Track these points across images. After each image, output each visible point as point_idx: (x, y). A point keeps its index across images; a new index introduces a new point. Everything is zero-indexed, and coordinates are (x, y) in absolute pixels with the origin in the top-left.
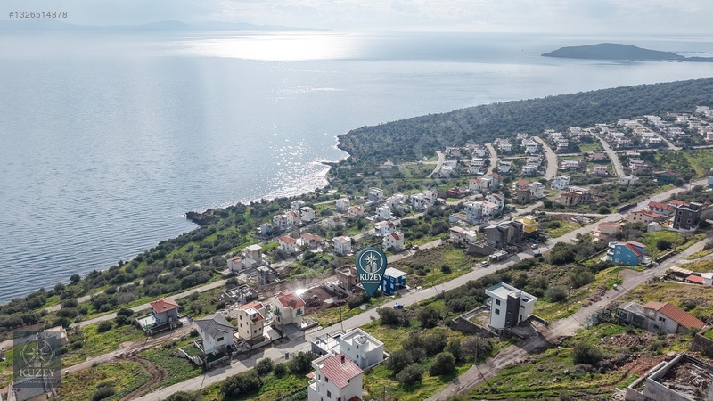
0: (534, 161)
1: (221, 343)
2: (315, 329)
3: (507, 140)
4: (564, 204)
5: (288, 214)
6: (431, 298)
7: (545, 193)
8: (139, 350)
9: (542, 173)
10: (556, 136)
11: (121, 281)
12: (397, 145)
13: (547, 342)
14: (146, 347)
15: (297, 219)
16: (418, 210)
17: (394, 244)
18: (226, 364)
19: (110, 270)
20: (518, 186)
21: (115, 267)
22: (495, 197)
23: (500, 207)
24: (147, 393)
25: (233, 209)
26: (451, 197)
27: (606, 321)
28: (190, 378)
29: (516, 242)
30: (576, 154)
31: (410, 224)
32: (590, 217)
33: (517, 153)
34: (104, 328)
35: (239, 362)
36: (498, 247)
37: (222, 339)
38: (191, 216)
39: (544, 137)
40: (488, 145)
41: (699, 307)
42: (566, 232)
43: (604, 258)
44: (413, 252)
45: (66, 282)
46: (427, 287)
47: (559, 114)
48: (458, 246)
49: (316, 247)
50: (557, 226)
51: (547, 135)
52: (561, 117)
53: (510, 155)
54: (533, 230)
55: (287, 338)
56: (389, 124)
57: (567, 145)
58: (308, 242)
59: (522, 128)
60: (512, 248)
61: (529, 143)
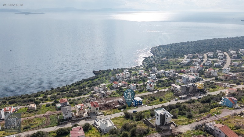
0: (221, 62)
1: (67, 116)
2: (101, 116)
3: (212, 53)
4: (223, 79)
5: (121, 74)
6: (149, 110)
7: (217, 74)
8: (51, 114)
9: (223, 66)
10: (233, 52)
11: (63, 91)
12: (171, 52)
13: (172, 133)
14: (54, 114)
15: (124, 76)
16: (166, 77)
17: (150, 88)
18: (66, 124)
19: (63, 87)
20: (209, 71)
21: (64, 87)
22: (195, 74)
23: (197, 78)
24: (37, 129)
25: (107, 71)
26: (182, 73)
27: (199, 129)
28: (53, 126)
29: (194, 92)
30: (239, 60)
31: (161, 81)
32: (231, 85)
33: (215, 58)
34: (48, 106)
35: (70, 124)
36: (185, 93)
37: (67, 115)
38: (94, 72)
39: (228, 52)
40: (205, 54)
41: (241, 129)
42: (217, 90)
43: (220, 103)
44: (156, 92)
45: (49, 90)
46: (149, 106)
47: (237, 44)
48: (173, 91)
49: (125, 86)
50: (215, 88)
51: (229, 52)
52: (238, 45)
53: (212, 59)
54: (202, 88)
55: (90, 118)
56: (171, 44)
57: (236, 56)
58: (123, 84)
59: (221, 48)
60: (190, 94)
61: (220, 54)
